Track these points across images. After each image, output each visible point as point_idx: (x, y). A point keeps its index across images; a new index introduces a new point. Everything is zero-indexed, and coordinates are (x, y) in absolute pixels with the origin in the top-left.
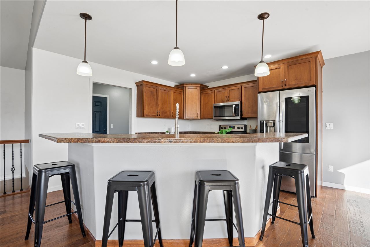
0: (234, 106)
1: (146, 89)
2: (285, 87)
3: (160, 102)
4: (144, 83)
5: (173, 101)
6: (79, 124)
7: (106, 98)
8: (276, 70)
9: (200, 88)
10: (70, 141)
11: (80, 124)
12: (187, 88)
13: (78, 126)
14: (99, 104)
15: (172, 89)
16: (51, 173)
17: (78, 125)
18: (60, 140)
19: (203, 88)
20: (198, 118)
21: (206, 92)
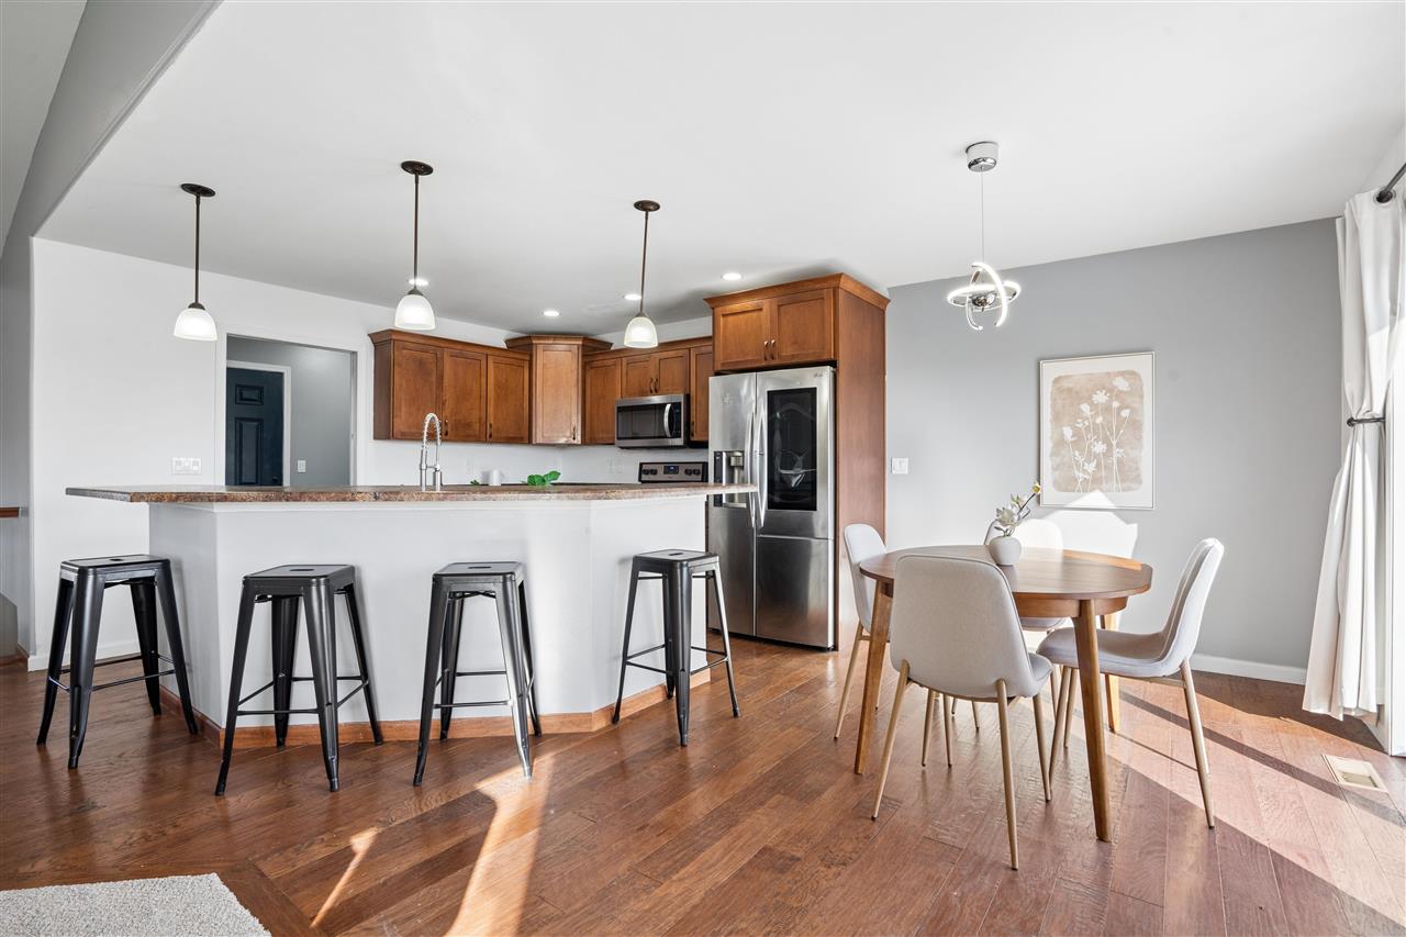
0: (668, 407)
1: (399, 355)
2: (773, 363)
3: (448, 395)
4: (394, 337)
5: (496, 391)
6: (182, 459)
7: (280, 375)
8: (755, 314)
9: (583, 351)
10: (156, 498)
11: (187, 462)
12: (540, 348)
13: (179, 468)
14: (254, 395)
15: (489, 352)
16: (110, 578)
17: (179, 463)
18: (136, 497)
19: (595, 349)
20: (575, 442)
21: (600, 361)
